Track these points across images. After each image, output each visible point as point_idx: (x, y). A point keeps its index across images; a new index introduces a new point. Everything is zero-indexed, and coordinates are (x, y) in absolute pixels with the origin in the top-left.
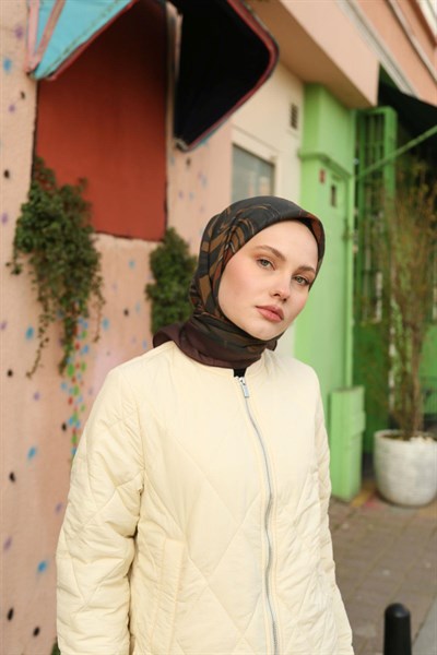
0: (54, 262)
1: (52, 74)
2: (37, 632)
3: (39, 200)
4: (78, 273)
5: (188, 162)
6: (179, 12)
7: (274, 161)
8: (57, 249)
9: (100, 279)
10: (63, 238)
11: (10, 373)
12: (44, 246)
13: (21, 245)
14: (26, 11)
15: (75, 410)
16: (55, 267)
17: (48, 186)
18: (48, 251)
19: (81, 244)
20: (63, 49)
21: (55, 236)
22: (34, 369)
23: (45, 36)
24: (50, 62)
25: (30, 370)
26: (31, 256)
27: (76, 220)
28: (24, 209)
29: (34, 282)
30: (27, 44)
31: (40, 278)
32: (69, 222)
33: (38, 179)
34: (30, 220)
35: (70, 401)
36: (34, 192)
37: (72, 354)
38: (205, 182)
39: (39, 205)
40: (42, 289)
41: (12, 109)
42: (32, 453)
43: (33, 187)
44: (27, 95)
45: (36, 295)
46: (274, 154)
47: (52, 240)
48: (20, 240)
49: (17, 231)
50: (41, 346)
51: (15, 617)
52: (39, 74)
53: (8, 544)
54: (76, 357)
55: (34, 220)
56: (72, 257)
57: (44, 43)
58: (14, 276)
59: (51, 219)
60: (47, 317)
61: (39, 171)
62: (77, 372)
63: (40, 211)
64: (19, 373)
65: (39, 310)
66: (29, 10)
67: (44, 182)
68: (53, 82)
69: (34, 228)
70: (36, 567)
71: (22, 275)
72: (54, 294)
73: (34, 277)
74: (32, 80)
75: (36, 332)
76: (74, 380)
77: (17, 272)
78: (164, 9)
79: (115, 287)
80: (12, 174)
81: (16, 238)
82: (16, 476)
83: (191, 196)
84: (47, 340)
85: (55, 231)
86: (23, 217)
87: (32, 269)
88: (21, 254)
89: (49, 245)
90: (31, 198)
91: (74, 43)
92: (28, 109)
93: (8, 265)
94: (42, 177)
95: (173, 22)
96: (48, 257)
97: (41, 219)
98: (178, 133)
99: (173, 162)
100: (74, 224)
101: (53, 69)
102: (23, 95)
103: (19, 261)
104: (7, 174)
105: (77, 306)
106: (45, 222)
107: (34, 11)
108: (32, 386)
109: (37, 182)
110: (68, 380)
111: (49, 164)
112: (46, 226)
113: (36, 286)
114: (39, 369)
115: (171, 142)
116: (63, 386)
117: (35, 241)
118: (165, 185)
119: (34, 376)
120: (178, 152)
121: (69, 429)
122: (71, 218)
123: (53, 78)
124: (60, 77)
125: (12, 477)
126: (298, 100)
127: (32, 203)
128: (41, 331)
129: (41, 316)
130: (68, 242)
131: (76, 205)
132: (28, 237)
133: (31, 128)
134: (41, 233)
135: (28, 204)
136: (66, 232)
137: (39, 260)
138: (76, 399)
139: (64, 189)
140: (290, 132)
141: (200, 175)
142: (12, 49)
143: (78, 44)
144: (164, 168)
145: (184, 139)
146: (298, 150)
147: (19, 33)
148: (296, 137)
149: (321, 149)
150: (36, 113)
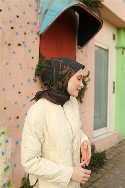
3: (41, 64)
5: (82, 52)
6: (78, 14)
7: (108, 49)
13: (37, 75)
14: (36, 18)
17: (43, 60)
20: (45, 27)
23: (41, 24)
24: (42, 30)
26: (39, 77)
28: (37, 66)
29: (40, 83)
30: (37, 26)
31: (42, 82)
38: (87, 56)
39: (41, 65)
40: (42, 85)
43: (39, 61)
44: (37, 39)
45: (40, 87)
46: (108, 47)
48: (36, 73)
49: (36, 71)
52: (40, 33)
55: (40, 68)
57: (41, 26)
61: (41, 57)
66: (37, 18)
67: (42, 59)
68: (43, 35)
69: (39, 70)
71: (37, 82)
73: (40, 82)
74: (39, 35)
77: (36, 81)
78: (75, 13)
81: (35, 73)
83: (83, 60)
86: (37, 68)
87: (40, 80)
88: (37, 77)
90: (39, 63)
91: (47, 25)
92: (38, 42)
93: (33, 79)
95: (77, 16)
98: (79, 44)
99: (77, 52)
101: (43, 32)
102: (36, 39)
103: (36, 79)
104: (33, 58)
107: (38, 18)
109: (40, 59)
111: (44, 54)
115: (77, 47)
117: (40, 74)
118: (76, 58)
120: (79, 49)
123: (43, 34)
124: (44, 34)
126: (115, 33)
132: (38, 73)
133: (39, 46)
135: (38, 65)
139: (47, 61)
140: (113, 41)
141: (85, 55)
142: (33, 28)
143: (48, 25)
144: (75, 54)
145: (80, 46)
146: (116, 46)
147: (35, 24)
148: (115, 42)
149: (122, 45)
150: (40, 43)
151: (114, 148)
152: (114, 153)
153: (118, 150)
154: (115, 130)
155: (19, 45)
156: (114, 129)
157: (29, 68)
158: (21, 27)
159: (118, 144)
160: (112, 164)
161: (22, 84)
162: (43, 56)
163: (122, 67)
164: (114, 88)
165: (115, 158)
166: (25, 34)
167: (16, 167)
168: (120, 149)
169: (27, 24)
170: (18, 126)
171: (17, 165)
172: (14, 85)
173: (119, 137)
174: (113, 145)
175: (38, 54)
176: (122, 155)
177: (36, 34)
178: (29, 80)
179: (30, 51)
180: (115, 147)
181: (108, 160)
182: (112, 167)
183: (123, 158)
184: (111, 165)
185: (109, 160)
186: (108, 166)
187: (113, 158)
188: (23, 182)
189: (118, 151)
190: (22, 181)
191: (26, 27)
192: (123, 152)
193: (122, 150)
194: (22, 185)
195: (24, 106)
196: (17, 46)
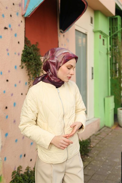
0: (32, 65)
1: (29, 15)
2: (31, 160)
3: (27, 49)
4: (38, 67)
5: (64, 36)
7: (86, 33)
8: (32, 62)
10: (33, 59)
11: (22, 94)
12: (29, 61)
13: (23, 61)
16: (32, 66)
17: (29, 45)
18: (30, 62)
19: (38, 60)
20: (31, 9)
21: (32, 58)
23: (26, 6)
24: (28, 12)
26: (26, 63)
27: (36, 54)
28: (23, 51)
29: (27, 70)
30: (22, 7)
31: (28, 69)
32: (35, 54)
33: (26, 43)
34: (25, 54)
36: (25, 47)
38: (68, 41)
39: (27, 50)
40: (29, 72)
41: (19, 25)
43: (25, 46)
44: (22, 22)
45: (27, 74)
46: (87, 31)
47: (31, 59)
48: (23, 60)
49: (22, 57)
50: (29, 87)
51: (26, 156)
53: (23, 138)
55: (26, 54)
56: (36, 63)
57: (26, 7)
58: (22, 69)
59: (30, 54)
60: (31, 79)
61: (26, 41)
63: (27, 52)
64: (24, 94)
65: (28, 78)
67: (28, 44)
69: (26, 56)
70: (30, 144)
72: (32, 73)
73: (26, 69)
74: (24, 17)
75: (28, 83)
77: (22, 68)
80: (20, 43)
81: (22, 59)
83: (65, 45)
84: (31, 85)
85: (31, 57)
86: (23, 54)
87: (26, 67)
88: (23, 63)
89: (30, 60)
90: (25, 48)
91: (34, 7)
92: (23, 25)
93: (20, 66)
94: (27, 43)
96: (30, 64)
97: (28, 54)
98: (61, 28)
99: (60, 36)
100: (36, 55)
101: (29, 14)
102: (22, 21)
103: (23, 65)
104: (19, 43)
106: (29, 55)
109: (26, 44)
111: (29, 39)
112: (29, 56)
113: (27, 71)
115: (59, 30)
117: (27, 60)
118: (58, 42)
120: (61, 33)
122: (35, 53)
123: (29, 16)
126: (93, 16)
127: (25, 50)
128: (29, 83)
129: (29, 79)
130: (35, 59)
131: (36, 49)
132: (25, 59)
133: (24, 30)
134: (28, 57)
135: (24, 50)
136: (34, 57)
137: (27, 65)
139: (33, 46)
140: (90, 25)
141: (67, 39)
142: (19, 10)
143: (36, 7)
144: (57, 38)
145: (62, 30)
146: (93, 30)
147: (20, 5)
148: (92, 26)
149: (100, 29)
150: (25, 26)
151: (94, 136)
152: (96, 141)
153: (99, 137)
154: (94, 117)
155: (6, 28)
157: (15, 53)
158: (7, 8)
159: (98, 132)
160: (96, 151)
161: (9, 71)
162: (29, 41)
163: (100, 52)
164: (93, 74)
165: (98, 145)
166: (11, 16)
167: (6, 160)
168: (101, 136)
169: (13, 5)
170: (7, 117)
171: (7, 158)
172: (2, 72)
173: (98, 125)
174: (94, 133)
175: (24, 39)
176: (104, 142)
177: (22, 16)
178: (16, 67)
179: (16, 35)
180: (96, 134)
181: (91, 148)
182: (97, 154)
183: (105, 145)
184: (96, 153)
185: (93, 147)
186: (93, 153)
187: (96, 145)
188: (14, 176)
189: (99, 138)
190: (12, 175)
191: (12, 8)
192: (105, 139)
193: (103, 137)
194: (13, 179)
195: (12, 95)
196: (4, 29)
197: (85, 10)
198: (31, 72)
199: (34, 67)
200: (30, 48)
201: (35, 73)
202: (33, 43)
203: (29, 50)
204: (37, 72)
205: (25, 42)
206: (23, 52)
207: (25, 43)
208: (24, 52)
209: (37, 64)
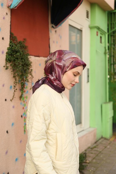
0: (18, 65)
1: (16, 7)
3: (13, 46)
4: (25, 68)
5: (56, 31)
7: (82, 29)
8: (19, 61)
9: (32, 70)
10: (20, 58)
11: (6, 100)
12: (15, 60)
13: (8, 60)
15: (25, 111)
16: (18, 67)
17: (15, 41)
18: (16, 62)
19: (26, 59)
21: (18, 57)
22: (13, 98)
25: (12, 99)
26: (11, 63)
27: (24, 52)
29: (12, 72)
31: (14, 70)
32: (22, 53)
33: (12, 39)
34: (10, 52)
35: (23, 108)
36: (11, 44)
37: (23, 93)
38: (61, 37)
39: (13, 48)
40: (14, 74)
41: (4, 18)
42: (13, 124)
43: (10, 42)
44: (8, 14)
45: (13, 76)
46: (82, 27)
47: (17, 58)
48: (8, 59)
49: (6, 56)
50: (15, 91)
52: (12, 7)
53: (7, 153)
54: (25, 95)
55: (12, 52)
56: (23, 63)
58: (6, 70)
59: (17, 52)
60: (16, 82)
61: (12, 37)
62: (25, 99)
63: (13, 49)
64: (8, 100)
65: (14, 80)
67: (14, 40)
68: (16, 9)
69: (11, 55)
70: (15, 159)
73: (12, 70)
74: (9, 9)
75: (13, 87)
76: (24, 102)
77: (7, 69)
79: (35, 72)
81: (6, 58)
82: (8, 131)
83: (57, 42)
84: (16, 89)
85: (18, 55)
86: (8, 52)
88: (8, 63)
89: (16, 60)
90: (10, 46)
92: (8, 18)
93: (4, 66)
94: (13, 39)
96: (16, 64)
97: (14, 52)
98: (52, 22)
99: (51, 32)
100: (23, 53)
101: (16, 5)
102: (7, 14)
103: (8, 65)
104: (3, 39)
105: (25, 79)
106: (15, 53)
108: (12, 104)
109: (12, 41)
110: (22, 102)
111: (15, 35)
112: (15, 54)
113: (13, 73)
114: (14, 98)
115: (50, 25)
116: (21, 103)
117: (12, 59)
118: (49, 39)
119: (13, 101)
120: (52, 28)
121: (23, 117)
122: (22, 51)
123: (16, 8)
125: (7, 132)
126: (89, 9)
127: (11, 47)
128: (15, 87)
129: (14, 82)
130: (22, 59)
131: (24, 47)
132: (10, 58)
133: (9, 24)
134: (14, 56)
135: (9, 47)
136: (21, 56)
137: (13, 65)
138: (25, 108)
139: (20, 42)
140: (86, 20)
141: (59, 35)
144: (48, 34)
145: (54, 24)
146: (89, 25)
148: (89, 21)
149: (96, 25)
150: (11, 19)
151: (90, 149)
152: (91, 155)
153: (95, 150)
154: (90, 127)
156: (88, 126)
159: (94, 144)
160: (93, 168)
162: (15, 37)
163: (97, 51)
164: (88, 76)
165: (94, 160)
168: (98, 150)
173: (95, 136)
174: (89, 145)
175: (9, 34)
176: (101, 156)
177: (7, 8)
180: (91, 147)
181: (87, 164)
182: (94, 172)
183: (103, 160)
184: (92, 169)
185: (88, 163)
186: (89, 171)
187: (92, 160)
189: (95, 152)
192: (102, 153)
193: (101, 150)
197: (81, 2)
198: (17, 74)
199: (21, 68)
200: (16, 45)
201: (22, 75)
202: (19, 39)
203: (16, 47)
204: (24, 74)
205: (10, 38)
206: (8, 49)
207: (10, 40)
208: (10, 49)
209: (25, 64)
